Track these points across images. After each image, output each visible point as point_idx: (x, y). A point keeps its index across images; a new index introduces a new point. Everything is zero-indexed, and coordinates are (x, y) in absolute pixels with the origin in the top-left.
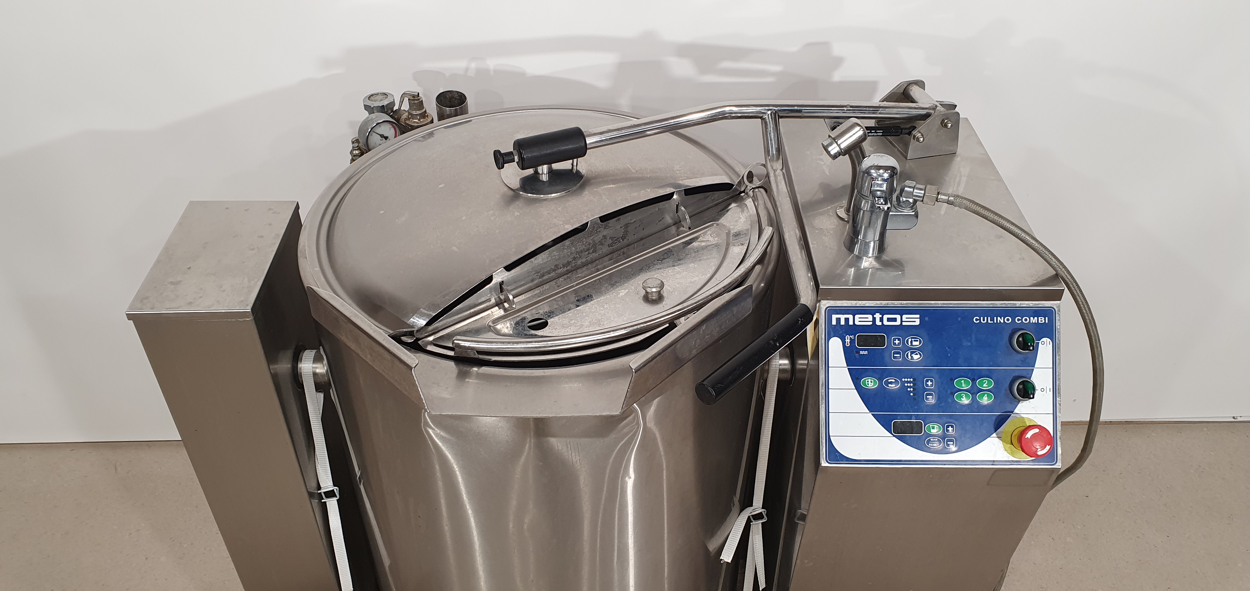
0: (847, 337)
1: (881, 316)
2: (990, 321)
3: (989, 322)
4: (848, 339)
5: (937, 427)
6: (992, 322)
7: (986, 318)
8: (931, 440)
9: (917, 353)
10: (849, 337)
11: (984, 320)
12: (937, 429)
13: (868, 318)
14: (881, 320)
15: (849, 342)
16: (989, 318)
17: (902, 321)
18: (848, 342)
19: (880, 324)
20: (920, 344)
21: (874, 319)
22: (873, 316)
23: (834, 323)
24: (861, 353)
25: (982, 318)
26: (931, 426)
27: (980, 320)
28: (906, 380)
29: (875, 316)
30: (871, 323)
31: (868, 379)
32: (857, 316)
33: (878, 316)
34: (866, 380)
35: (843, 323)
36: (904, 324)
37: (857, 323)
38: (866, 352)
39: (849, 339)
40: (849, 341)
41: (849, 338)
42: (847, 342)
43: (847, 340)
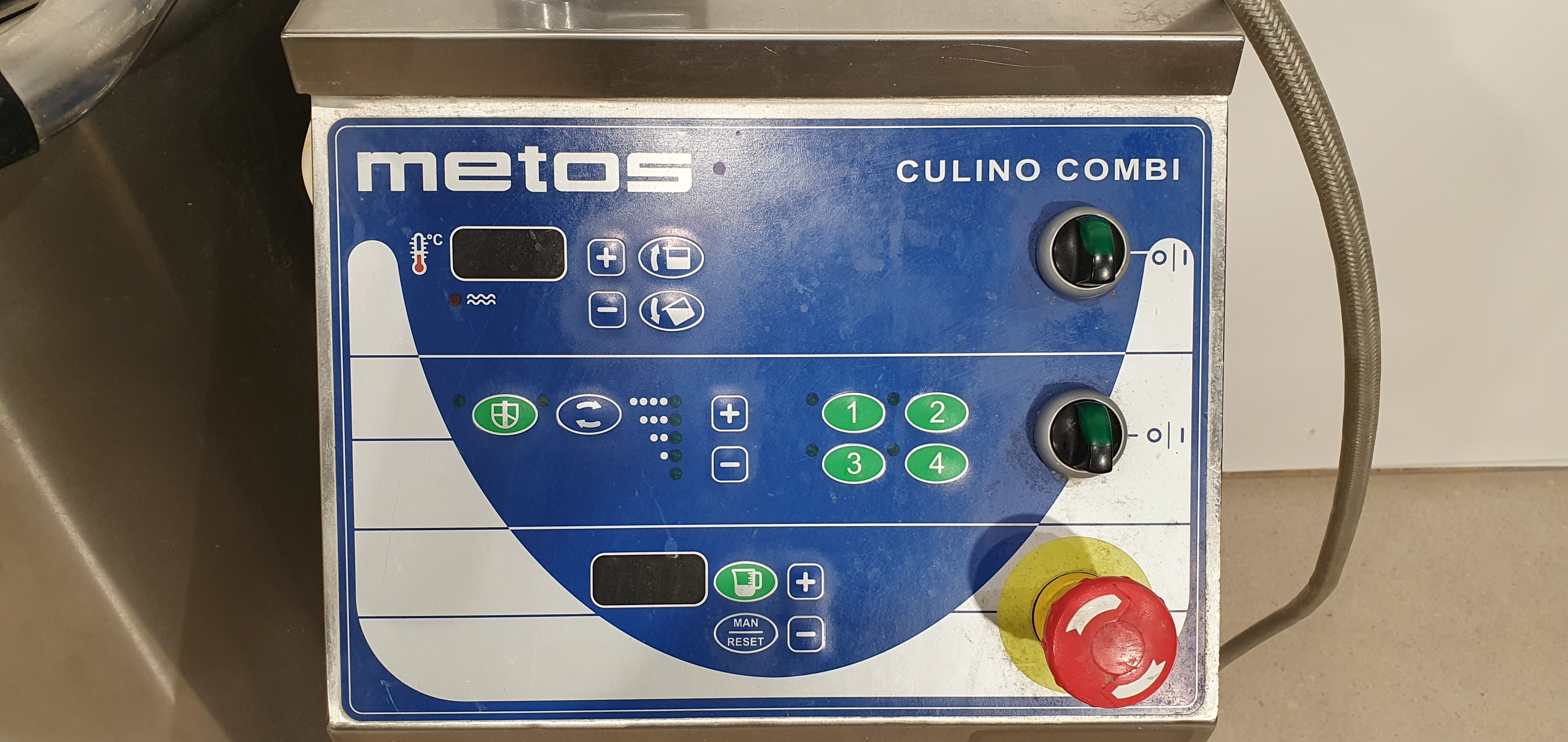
0: (415, 239)
1: (543, 157)
2: (960, 176)
3: (956, 178)
4: (419, 249)
5: (757, 576)
6: (968, 179)
7: (943, 163)
8: (737, 623)
9: (684, 298)
10: (423, 239)
11: (935, 173)
12: (757, 585)
13: (494, 165)
14: (546, 172)
15: (423, 257)
16: (956, 163)
17: (624, 177)
18: (419, 257)
19: (542, 187)
20: (693, 266)
21: (518, 169)
22: (514, 159)
23: (365, 184)
24: (473, 299)
25: (928, 163)
26: (734, 571)
27: (921, 171)
28: (644, 401)
29: (521, 157)
30: (506, 186)
31: (499, 401)
32: (453, 159)
33: (532, 157)
34: (493, 405)
35: (398, 183)
36: (632, 187)
37: (453, 184)
38: (490, 299)
39: (423, 248)
40: (422, 253)
41: (423, 243)
42: (415, 257)
43: (416, 252)
